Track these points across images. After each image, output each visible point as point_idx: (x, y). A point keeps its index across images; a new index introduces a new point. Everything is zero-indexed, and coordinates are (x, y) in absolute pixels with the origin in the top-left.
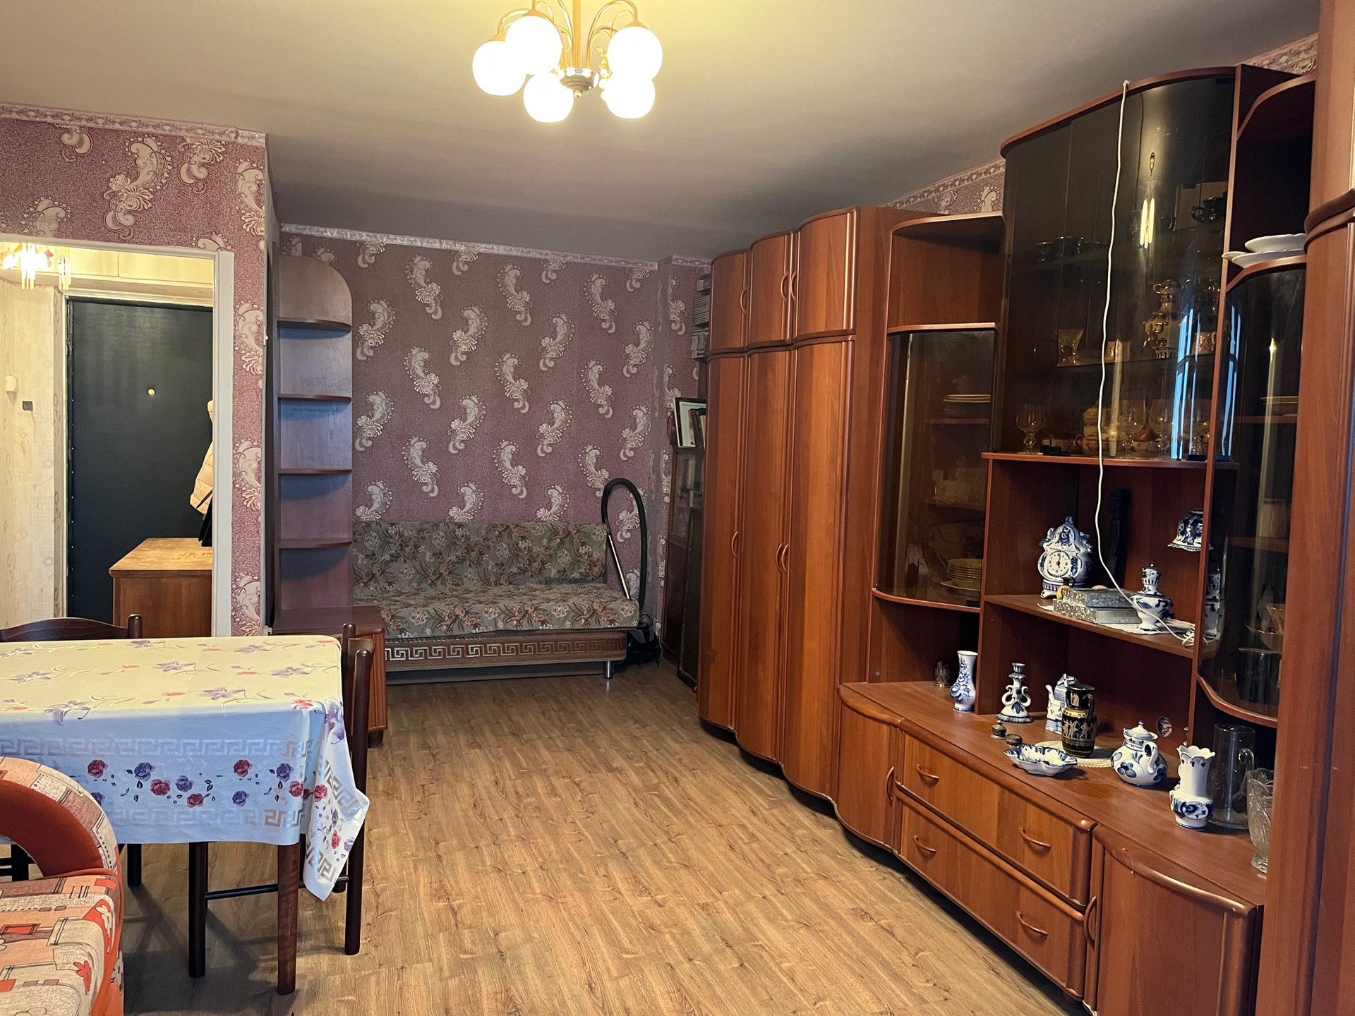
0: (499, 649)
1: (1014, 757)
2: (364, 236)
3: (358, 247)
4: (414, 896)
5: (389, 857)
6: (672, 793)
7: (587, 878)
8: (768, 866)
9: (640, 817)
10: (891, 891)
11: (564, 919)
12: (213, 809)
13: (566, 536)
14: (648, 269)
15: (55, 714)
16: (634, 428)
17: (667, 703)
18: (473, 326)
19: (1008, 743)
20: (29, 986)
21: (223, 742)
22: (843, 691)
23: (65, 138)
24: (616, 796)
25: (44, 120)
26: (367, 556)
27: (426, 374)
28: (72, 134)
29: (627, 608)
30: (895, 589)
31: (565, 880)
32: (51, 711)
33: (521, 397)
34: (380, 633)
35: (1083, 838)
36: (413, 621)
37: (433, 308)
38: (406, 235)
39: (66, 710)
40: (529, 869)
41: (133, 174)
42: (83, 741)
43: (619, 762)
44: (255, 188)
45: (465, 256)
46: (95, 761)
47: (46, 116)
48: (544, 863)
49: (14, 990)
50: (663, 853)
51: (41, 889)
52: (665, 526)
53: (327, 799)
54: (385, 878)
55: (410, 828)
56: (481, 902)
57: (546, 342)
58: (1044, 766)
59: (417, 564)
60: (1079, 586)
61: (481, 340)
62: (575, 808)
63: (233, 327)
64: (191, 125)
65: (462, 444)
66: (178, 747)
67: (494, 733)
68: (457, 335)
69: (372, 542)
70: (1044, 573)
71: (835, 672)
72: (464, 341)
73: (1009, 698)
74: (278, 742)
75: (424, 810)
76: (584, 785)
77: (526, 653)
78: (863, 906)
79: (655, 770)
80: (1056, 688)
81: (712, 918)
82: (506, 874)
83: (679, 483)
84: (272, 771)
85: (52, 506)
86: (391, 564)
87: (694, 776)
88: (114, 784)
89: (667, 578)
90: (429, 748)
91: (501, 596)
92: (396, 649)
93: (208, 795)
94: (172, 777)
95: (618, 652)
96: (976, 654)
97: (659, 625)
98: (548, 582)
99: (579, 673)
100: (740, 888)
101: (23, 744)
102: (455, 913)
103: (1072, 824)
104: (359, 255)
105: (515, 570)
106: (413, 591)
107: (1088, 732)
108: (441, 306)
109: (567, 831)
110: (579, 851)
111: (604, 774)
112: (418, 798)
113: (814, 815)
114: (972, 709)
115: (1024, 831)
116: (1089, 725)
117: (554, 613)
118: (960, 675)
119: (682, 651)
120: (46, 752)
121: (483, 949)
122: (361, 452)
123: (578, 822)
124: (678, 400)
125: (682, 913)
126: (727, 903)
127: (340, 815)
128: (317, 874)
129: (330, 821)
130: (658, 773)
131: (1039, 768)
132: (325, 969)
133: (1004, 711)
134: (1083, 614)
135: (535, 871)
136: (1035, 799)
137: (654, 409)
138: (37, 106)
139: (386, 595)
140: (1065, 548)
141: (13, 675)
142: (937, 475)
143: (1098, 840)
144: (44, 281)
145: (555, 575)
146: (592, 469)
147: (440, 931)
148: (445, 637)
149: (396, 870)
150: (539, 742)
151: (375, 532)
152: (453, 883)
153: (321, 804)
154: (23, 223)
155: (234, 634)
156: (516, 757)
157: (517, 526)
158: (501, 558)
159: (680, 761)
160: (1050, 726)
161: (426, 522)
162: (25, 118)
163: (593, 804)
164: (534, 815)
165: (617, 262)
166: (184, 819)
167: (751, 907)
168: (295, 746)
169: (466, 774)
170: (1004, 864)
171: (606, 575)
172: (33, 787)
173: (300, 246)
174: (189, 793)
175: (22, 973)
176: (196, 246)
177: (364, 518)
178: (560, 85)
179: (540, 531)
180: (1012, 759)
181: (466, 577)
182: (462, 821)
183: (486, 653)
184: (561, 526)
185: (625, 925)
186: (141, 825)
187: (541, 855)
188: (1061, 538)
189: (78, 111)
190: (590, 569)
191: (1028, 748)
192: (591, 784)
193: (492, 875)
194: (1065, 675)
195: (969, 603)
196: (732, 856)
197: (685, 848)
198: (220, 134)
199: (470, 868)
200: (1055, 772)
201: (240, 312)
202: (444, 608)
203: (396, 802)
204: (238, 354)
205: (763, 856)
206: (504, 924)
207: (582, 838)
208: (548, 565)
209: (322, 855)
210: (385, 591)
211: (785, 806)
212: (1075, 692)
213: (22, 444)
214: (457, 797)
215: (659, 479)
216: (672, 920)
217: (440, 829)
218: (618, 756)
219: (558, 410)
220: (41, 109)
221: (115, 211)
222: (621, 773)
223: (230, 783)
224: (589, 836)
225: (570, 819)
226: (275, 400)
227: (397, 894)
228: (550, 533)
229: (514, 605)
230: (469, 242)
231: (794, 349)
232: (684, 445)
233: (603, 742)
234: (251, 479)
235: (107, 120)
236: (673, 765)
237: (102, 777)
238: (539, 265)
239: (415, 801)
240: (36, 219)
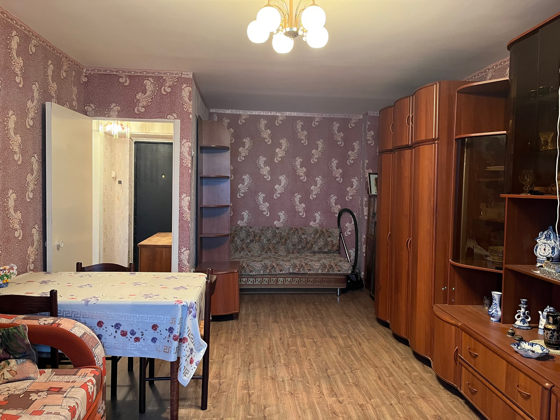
0: (291, 281)
1: (515, 347)
2: (241, 112)
3: (238, 116)
4: (235, 387)
5: (229, 368)
6: (357, 350)
7: (310, 386)
8: (396, 389)
9: (340, 359)
10: (456, 407)
11: (296, 404)
12: (144, 344)
13: (322, 233)
14: (358, 118)
15: (85, 302)
16: (352, 186)
17: (363, 308)
18: (284, 146)
19: (515, 339)
20: (48, 414)
21: (148, 316)
22: (435, 308)
23: (120, 80)
24: (331, 349)
25: (112, 73)
26: (241, 240)
27: (265, 167)
28: (123, 78)
29: (346, 265)
30: (461, 260)
31: (300, 386)
32: (84, 300)
33: (303, 175)
34: (236, 272)
35: (547, 393)
36: (255, 267)
37: (268, 139)
38: (257, 110)
39: (90, 300)
40: (286, 379)
41: (144, 92)
42: (95, 313)
43: (336, 333)
44: (188, 94)
45: (281, 118)
46: (100, 321)
47: (113, 72)
48: (293, 377)
49: (42, 415)
50: (347, 378)
51: (70, 373)
52: (365, 230)
53: (188, 343)
54: (225, 378)
55: (241, 356)
56: (262, 392)
57: (314, 151)
58: (530, 353)
59: (260, 244)
60: (556, 262)
61: (287, 152)
62: (312, 353)
63: (179, 149)
64: (165, 72)
65: (279, 195)
66: (131, 317)
67: (284, 317)
68: (277, 150)
69: (243, 235)
70: (537, 254)
71: (431, 299)
72: (280, 153)
73: (519, 317)
74: (168, 317)
75: (248, 348)
76: (318, 343)
77: (302, 283)
78: (440, 414)
79: (351, 338)
80: (544, 313)
81: (364, 412)
82: (275, 381)
83: (372, 211)
84: (166, 330)
85: (128, 220)
86: (250, 244)
87: (369, 342)
88: (106, 331)
89: (366, 253)
90: (257, 322)
91: (293, 258)
92: (249, 279)
93: (142, 338)
94: (128, 329)
95: (342, 285)
96: (501, 293)
97: (363, 273)
98: (314, 253)
99: (326, 293)
100: (380, 398)
101: (73, 313)
102: (250, 396)
103: (541, 385)
104: (239, 119)
105: (300, 247)
106: (258, 255)
107: (557, 337)
108: (271, 139)
109: (306, 364)
110: (309, 373)
111: (328, 339)
112: (247, 343)
113: (423, 366)
114: (499, 321)
115: (518, 386)
116: (558, 333)
117: (314, 266)
118: (493, 303)
119: (372, 285)
120: (82, 317)
121: (258, 414)
122: (239, 198)
123: (311, 359)
124: (370, 174)
125: (350, 408)
126: (372, 405)
127: (194, 350)
128: (182, 375)
129: (189, 353)
130: (352, 340)
131: (528, 354)
132: (191, 416)
133: (516, 323)
134: (554, 276)
135: (288, 380)
136: (523, 370)
137: (361, 178)
138: (110, 68)
139: (247, 256)
140: (549, 242)
141: (79, 285)
142: (483, 206)
143: (554, 394)
144: (122, 136)
145: (317, 250)
146: (334, 204)
147: (242, 404)
148: (269, 275)
149: (230, 374)
150: (303, 322)
151: (244, 231)
152: (252, 383)
153: (186, 344)
154: (106, 113)
155: (179, 272)
156: (292, 328)
157: (301, 229)
158: (294, 242)
159: (363, 335)
160: (541, 332)
161: (264, 227)
162: (106, 73)
163: (320, 352)
164: (294, 355)
165: (344, 116)
166: (133, 347)
167: (384, 409)
168: (175, 320)
169: (269, 334)
170: (508, 401)
171: (339, 250)
172: (71, 331)
173: (216, 118)
174: (135, 337)
175: (48, 408)
176: (167, 118)
177: (241, 225)
178: (284, 36)
179: (311, 231)
180: (514, 348)
181: (280, 249)
182: (262, 355)
183: (286, 282)
184: (320, 229)
185: (322, 410)
186: (117, 348)
187: (292, 373)
188: (546, 237)
189: (124, 69)
190: (332, 248)
191: (524, 343)
192: (321, 343)
193: (269, 380)
194: (548, 306)
195: (497, 268)
196: (379, 382)
197: (357, 376)
198: (176, 74)
199: (261, 376)
200: (537, 356)
201: (183, 143)
202: (268, 262)
203: (238, 344)
204: (181, 160)
205: (394, 384)
206: (269, 404)
207: (312, 367)
208: (314, 246)
209: (185, 367)
210: (247, 255)
211: (410, 360)
212: (551, 315)
213: (118, 197)
214: (263, 344)
215: (363, 209)
216: (344, 410)
217: (253, 358)
218: (336, 331)
219: (319, 180)
220: (111, 69)
221: (138, 107)
222: (335, 339)
223: (150, 334)
224: (315, 367)
225: (308, 358)
226: (199, 178)
227: (229, 385)
228: (315, 232)
229: (297, 262)
230: (282, 112)
231: (413, 148)
232: (372, 193)
233: (330, 324)
234: (186, 209)
235: (135, 72)
236: (360, 337)
237: (102, 328)
238: (311, 119)
239: (245, 344)
240: (110, 111)
